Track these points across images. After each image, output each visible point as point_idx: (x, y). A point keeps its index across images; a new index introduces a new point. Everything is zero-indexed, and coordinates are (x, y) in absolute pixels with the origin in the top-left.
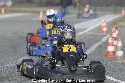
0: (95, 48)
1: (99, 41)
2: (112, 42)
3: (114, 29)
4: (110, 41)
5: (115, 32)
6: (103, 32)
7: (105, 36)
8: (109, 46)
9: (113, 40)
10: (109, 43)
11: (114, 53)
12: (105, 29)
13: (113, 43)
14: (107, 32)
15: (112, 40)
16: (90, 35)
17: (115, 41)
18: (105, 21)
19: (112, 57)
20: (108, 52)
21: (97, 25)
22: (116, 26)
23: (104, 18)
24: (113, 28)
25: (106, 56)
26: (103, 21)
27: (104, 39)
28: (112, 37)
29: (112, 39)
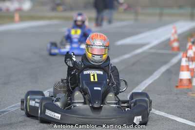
0: (160, 74)
1: (166, 63)
2: (187, 64)
3: (190, 44)
4: (184, 62)
5: (191, 48)
6: (173, 49)
7: (176, 55)
8: (182, 71)
9: (189, 61)
10: (183, 66)
11: (190, 81)
12: (176, 44)
13: (188, 66)
14: (179, 49)
15: (186, 61)
16: (152, 54)
17: (191, 63)
18: (176, 32)
19: (187, 87)
20: (181, 80)
21: (163, 38)
22: (192, 40)
23: (174, 28)
24: (188, 42)
25: (177, 87)
26: (173, 31)
27: (175, 60)
28: (187, 57)
29: (187, 59)
